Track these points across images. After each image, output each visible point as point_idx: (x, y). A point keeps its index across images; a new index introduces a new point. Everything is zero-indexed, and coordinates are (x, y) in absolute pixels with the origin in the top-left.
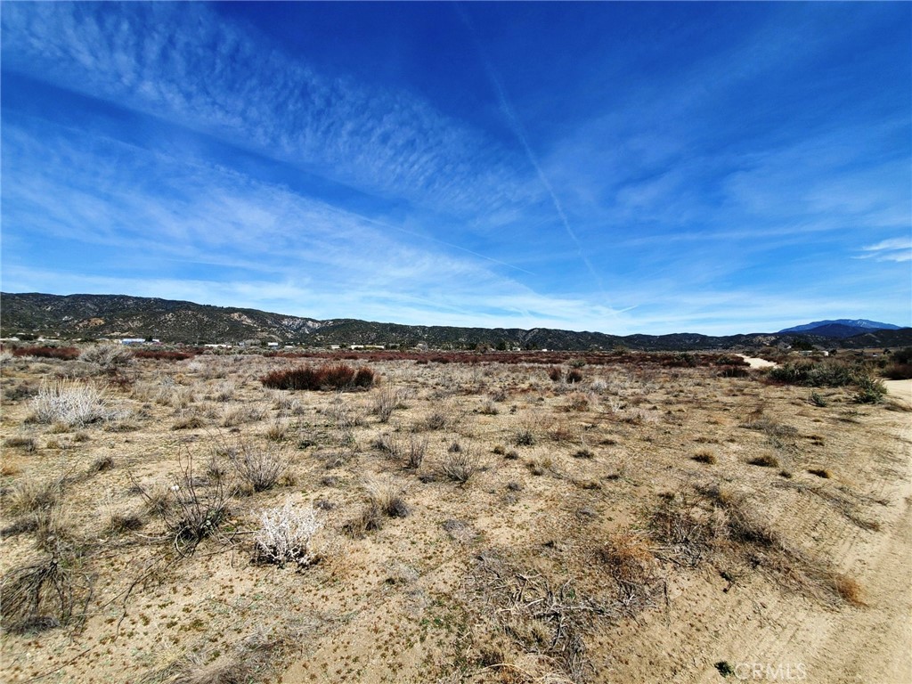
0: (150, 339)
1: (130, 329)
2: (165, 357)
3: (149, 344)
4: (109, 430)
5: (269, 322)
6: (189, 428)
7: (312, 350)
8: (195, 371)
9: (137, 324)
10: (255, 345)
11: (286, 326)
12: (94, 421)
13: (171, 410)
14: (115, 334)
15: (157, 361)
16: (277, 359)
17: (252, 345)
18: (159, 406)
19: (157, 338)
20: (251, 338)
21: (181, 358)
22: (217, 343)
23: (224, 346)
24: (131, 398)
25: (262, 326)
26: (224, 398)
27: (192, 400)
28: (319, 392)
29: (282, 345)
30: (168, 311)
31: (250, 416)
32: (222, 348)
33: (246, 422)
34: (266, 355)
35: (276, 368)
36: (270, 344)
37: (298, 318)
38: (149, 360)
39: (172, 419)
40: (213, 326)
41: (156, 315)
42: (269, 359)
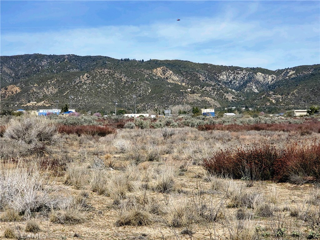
0: (65, 110)
1: (45, 97)
2: (87, 132)
3: (66, 115)
4: (56, 221)
5: (202, 78)
6: (134, 225)
7: (264, 118)
8: (123, 151)
9: (51, 90)
10: (185, 113)
11: (225, 83)
12: (39, 209)
13: (109, 201)
14: (32, 103)
15: (78, 138)
16: (216, 133)
17: (180, 113)
18: (95, 195)
19: (73, 107)
20: (179, 103)
21: (103, 133)
22: (138, 112)
23: (146, 115)
24: (66, 183)
25: (192, 85)
26: (165, 188)
27: (130, 190)
28: (288, 184)
29: (220, 111)
30: (82, 72)
31: (202, 215)
32: (145, 119)
33: (197, 222)
34: (201, 128)
35: (219, 147)
36: (204, 111)
37: (242, 69)
38: (71, 136)
39: (113, 212)
40: (131, 88)
41: (70, 77)
42: (206, 133)
